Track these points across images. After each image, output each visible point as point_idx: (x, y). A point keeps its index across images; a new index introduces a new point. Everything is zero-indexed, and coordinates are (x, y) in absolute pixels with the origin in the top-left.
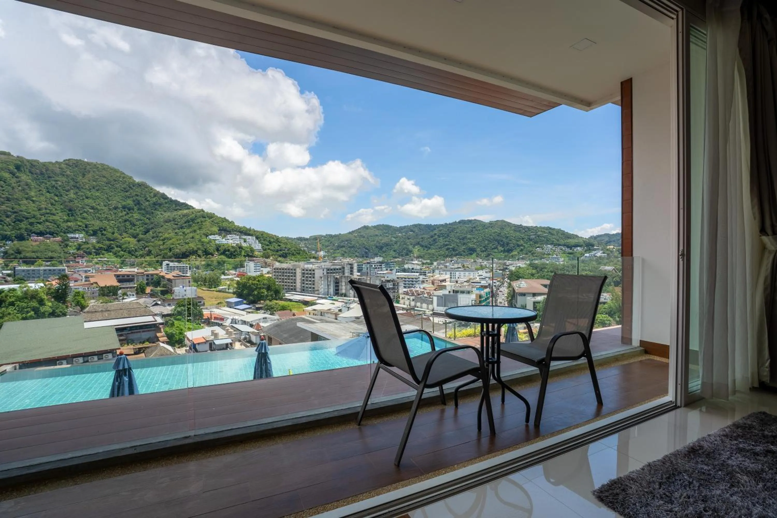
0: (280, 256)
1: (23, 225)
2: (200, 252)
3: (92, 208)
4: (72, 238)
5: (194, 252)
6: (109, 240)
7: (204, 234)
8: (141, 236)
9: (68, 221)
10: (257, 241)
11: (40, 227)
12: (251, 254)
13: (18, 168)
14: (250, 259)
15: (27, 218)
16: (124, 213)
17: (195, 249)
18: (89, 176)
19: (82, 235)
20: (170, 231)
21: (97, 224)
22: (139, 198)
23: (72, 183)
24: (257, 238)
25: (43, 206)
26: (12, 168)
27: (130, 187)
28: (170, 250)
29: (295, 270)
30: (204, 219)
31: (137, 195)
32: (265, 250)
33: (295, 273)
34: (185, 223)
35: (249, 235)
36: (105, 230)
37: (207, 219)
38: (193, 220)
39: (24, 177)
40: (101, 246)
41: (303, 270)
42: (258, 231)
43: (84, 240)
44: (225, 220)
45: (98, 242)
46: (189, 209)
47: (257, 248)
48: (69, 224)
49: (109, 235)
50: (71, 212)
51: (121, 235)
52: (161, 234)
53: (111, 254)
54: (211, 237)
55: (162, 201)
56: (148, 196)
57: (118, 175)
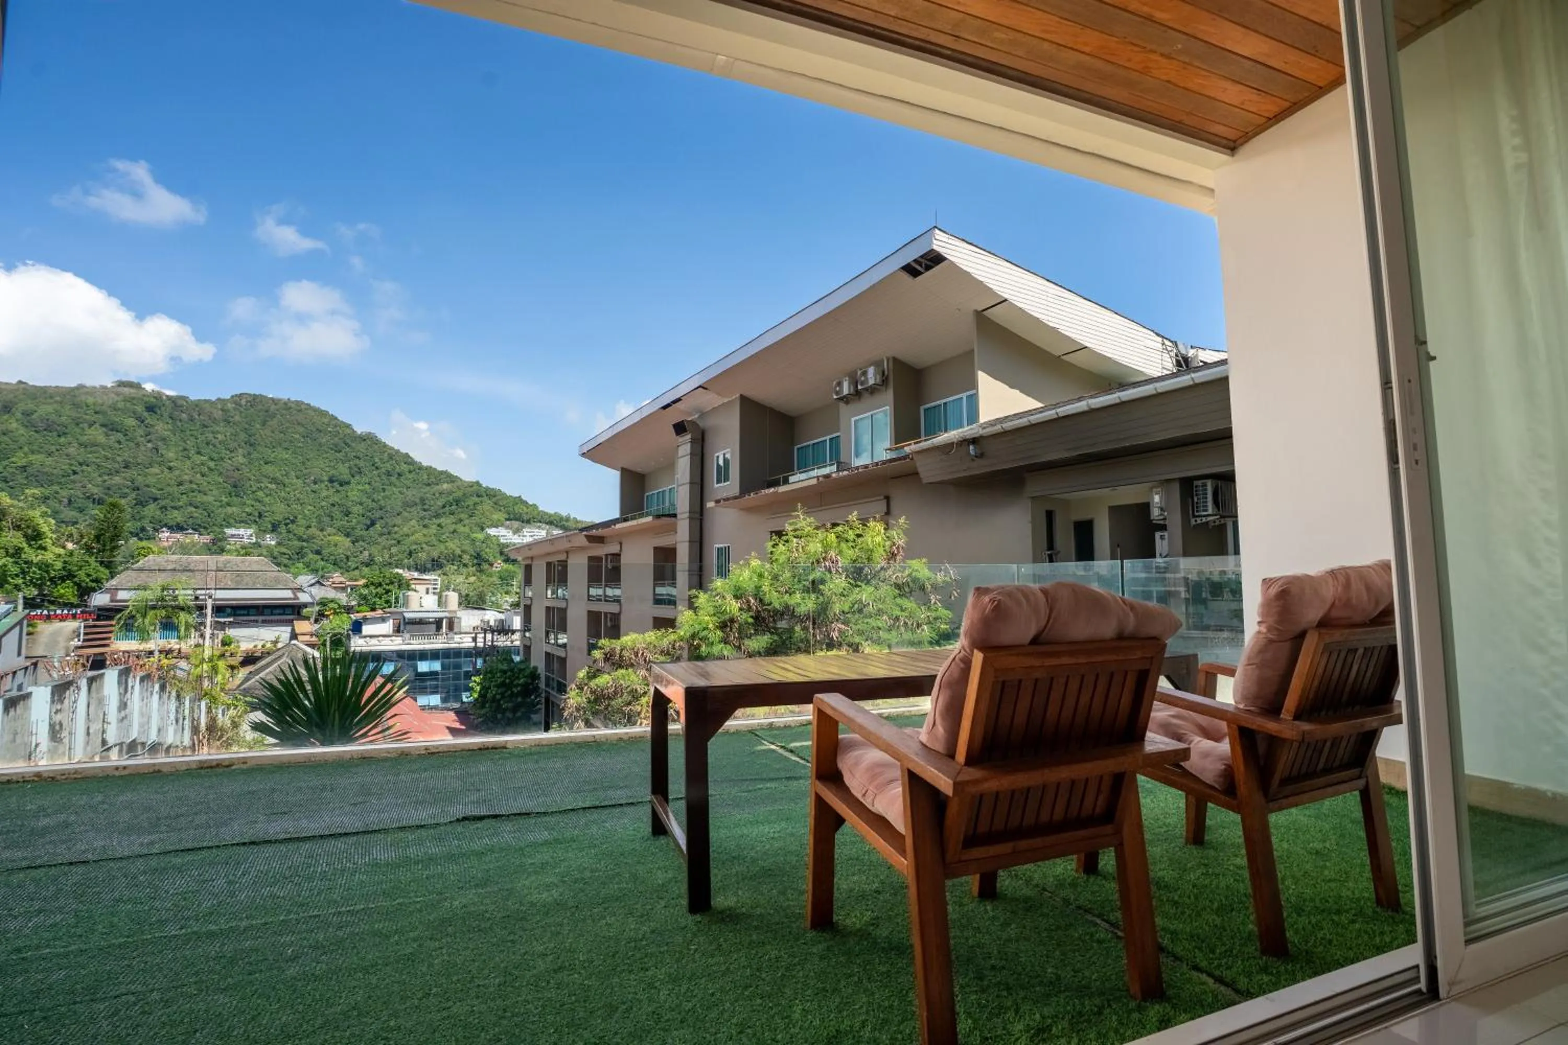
1: (148, 512)
2: (466, 558)
3: (274, 480)
4: (233, 536)
5: (454, 559)
6: (300, 539)
7: (477, 525)
8: (359, 532)
9: (228, 504)
11: (177, 516)
13: (151, 409)
15: (156, 499)
16: (332, 491)
17: (458, 552)
18: (273, 423)
19: (250, 531)
20: (413, 522)
21: (280, 510)
22: (361, 463)
23: (243, 436)
25: (186, 477)
26: (140, 409)
27: (346, 444)
28: (410, 554)
30: (477, 499)
31: (359, 458)
34: (444, 507)
36: (293, 522)
37: (485, 498)
38: (457, 502)
39: (159, 426)
40: (283, 550)
43: (254, 540)
44: (519, 500)
45: (279, 544)
46: (453, 482)
48: (229, 510)
49: (301, 531)
50: (236, 488)
51: (322, 530)
52: (396, 529)
53: (301, 565)
54: (492, 532)
55: (405, 467)
56: (377, 460)
57: (326, 421)
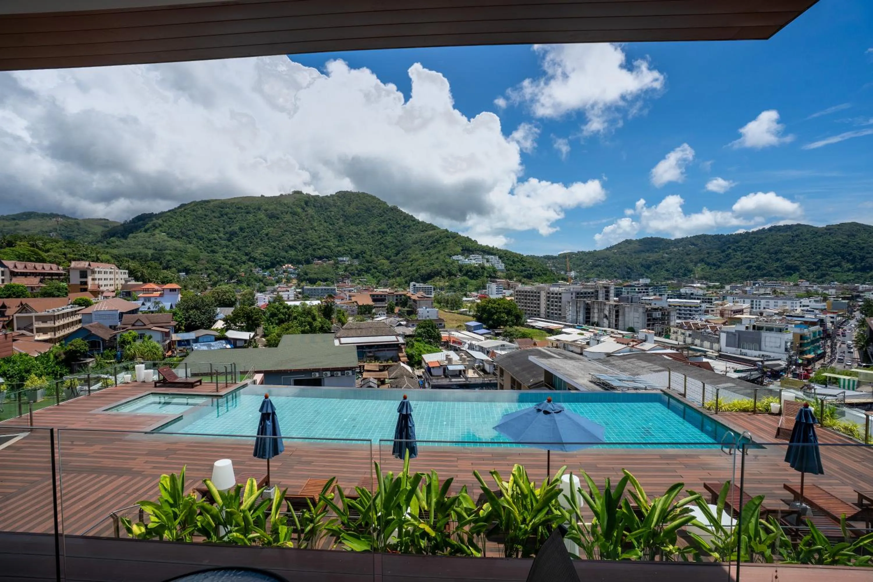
0: (524, 277)
1: (309, 251)
2: (444, 273)
3: (356, 233)
4: (341, 261)
5: (438, 273)
6: (368, 262)
7: (448, 255)
8: (393, 258)
9: (338, 246)
10: (500, 261)
11: (320, 253)
12: (493, 275)
13: (306, 203)
14: (493, 280)
15: (312, 245)
16: (380, 236)
17: (440, 270)
18: (353, 205)
19: (348, 259)
20: (417, 252)
21: (358, 248)
22: (391, 222)
23: (342, 212)
24: (500, 257)
25: (322, 234)
26: (303, 204)
27: (384, 212)
28: (417, 270)
29: (539, 293)
30: (447, 240)
31: (390, 219)
32: (508, 270)
33: (539, 296)
34: (431, 243)
35: (492, 254)
36: (364, 253)
37: (451, 239)
38: (437, 241)
39: (310, 211)
40: (362, 268)
41: (549, 293)
42: (500, 250)
43: (349, 263)
44: (468, 239)
45: (360, 264)
46: (435, 229)
47: (500, 268)
48: (339, 248)
49: (368, 258)
50: (340, 237)
51: (377, 257)
52: (409, 256)
53: (369, 275)
54: (455, 258)
55: (411, 223)
56: (398, 219)
57: (375, 201)
